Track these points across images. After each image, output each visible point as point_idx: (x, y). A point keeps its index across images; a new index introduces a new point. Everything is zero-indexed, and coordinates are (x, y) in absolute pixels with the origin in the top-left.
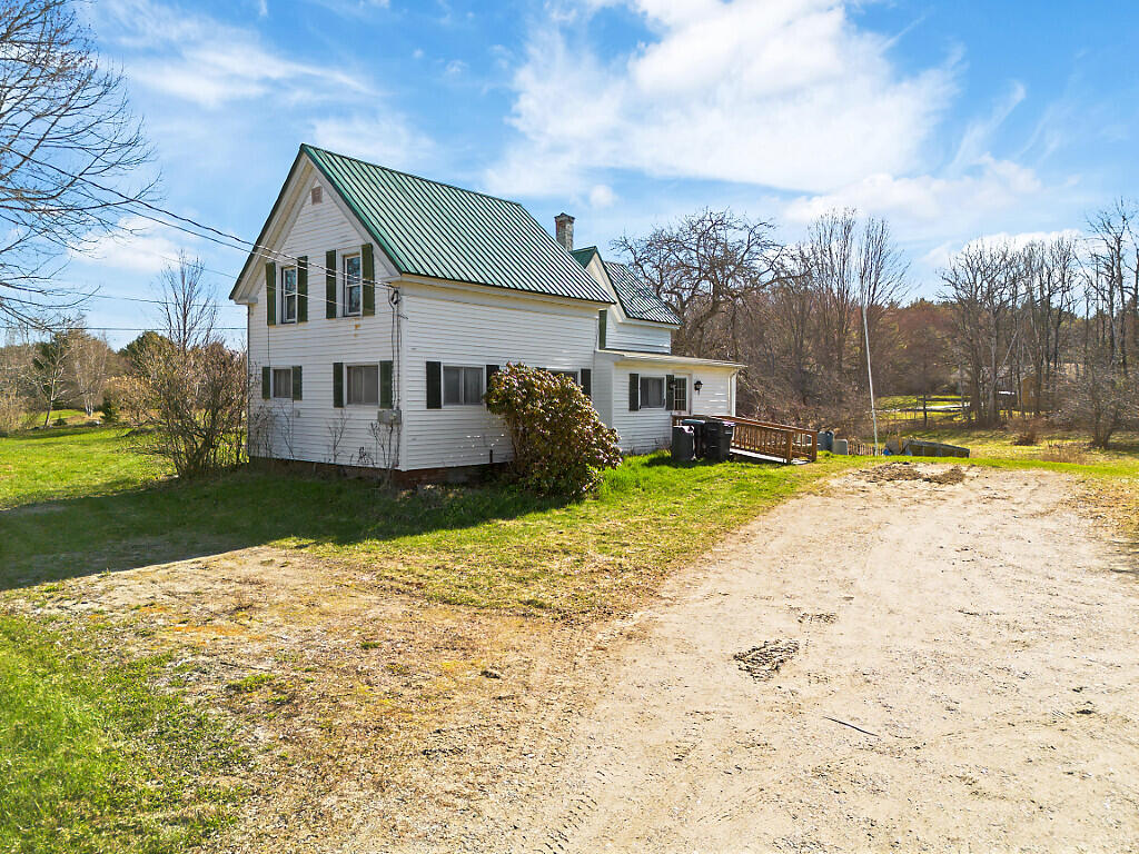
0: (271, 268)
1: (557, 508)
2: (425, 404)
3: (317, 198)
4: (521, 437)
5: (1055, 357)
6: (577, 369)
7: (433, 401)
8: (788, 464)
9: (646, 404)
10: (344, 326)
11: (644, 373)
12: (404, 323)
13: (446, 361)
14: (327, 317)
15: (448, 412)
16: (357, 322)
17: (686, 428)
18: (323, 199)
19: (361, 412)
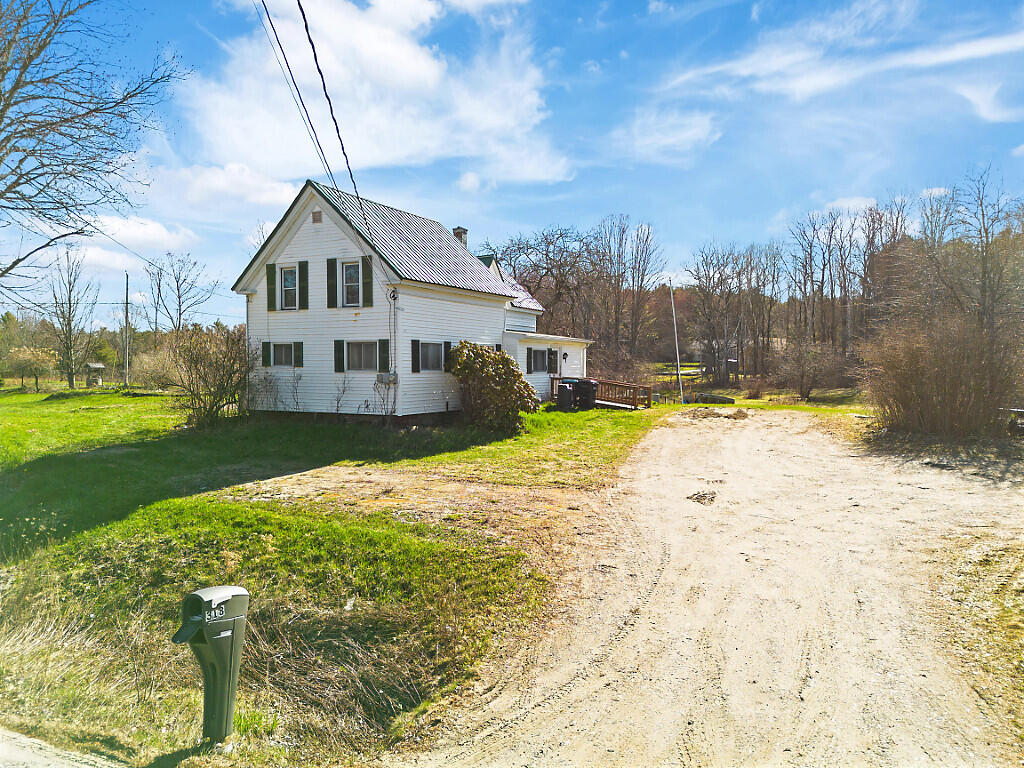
0: (271, 269)
1: (509, 438)
2: (411, 369)
3: (317, 218)
4: (464, 394)
5: (767, 334)
6: (494, 344)
7: (415, 369)
8: (636, 409)
9: (536, 370)
10: (344, 314)
11: (536, 347)
12: (399, 313)
13: (422, 340)
14: (329, 307)
15: (424, 374)
16: (357, 311)
17: (567, 385)
18: (323, 220)
19: (363, 375)
